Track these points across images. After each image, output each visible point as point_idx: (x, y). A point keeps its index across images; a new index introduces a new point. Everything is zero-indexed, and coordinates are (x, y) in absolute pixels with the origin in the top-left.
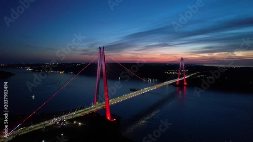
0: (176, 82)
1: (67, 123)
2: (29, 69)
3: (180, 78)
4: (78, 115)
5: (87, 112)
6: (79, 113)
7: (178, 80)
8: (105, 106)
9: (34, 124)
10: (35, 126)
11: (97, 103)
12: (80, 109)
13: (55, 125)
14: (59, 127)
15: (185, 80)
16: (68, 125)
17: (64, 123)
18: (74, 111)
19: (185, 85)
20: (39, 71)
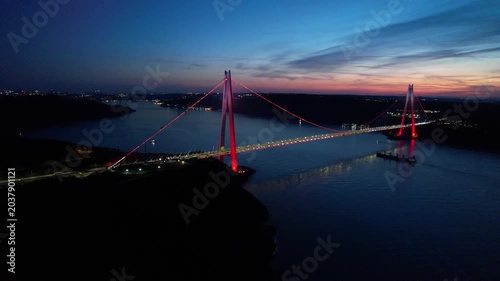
11: (223, 148)
15: (414, 129)
19: (414, 139)
20: (171, 107)
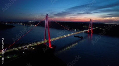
0: (87, 31)
1: (28, 48)
2: (22, 24)
3: (89, 29)
4: (35, 45)
5: (39, 44)
6: (36, 44)
7: (89, 30)
8: (48, 41)
9: (15, 48)
10: (15, 49)
11: (45, 40)
12: (37, 42)
13: (22, 48)
14: (24, 49)
15: (92, 30)
16: (28, 49)
17: (27, 48)
18: (33, 43)
19: (92, 33)
20: (26, 25)
